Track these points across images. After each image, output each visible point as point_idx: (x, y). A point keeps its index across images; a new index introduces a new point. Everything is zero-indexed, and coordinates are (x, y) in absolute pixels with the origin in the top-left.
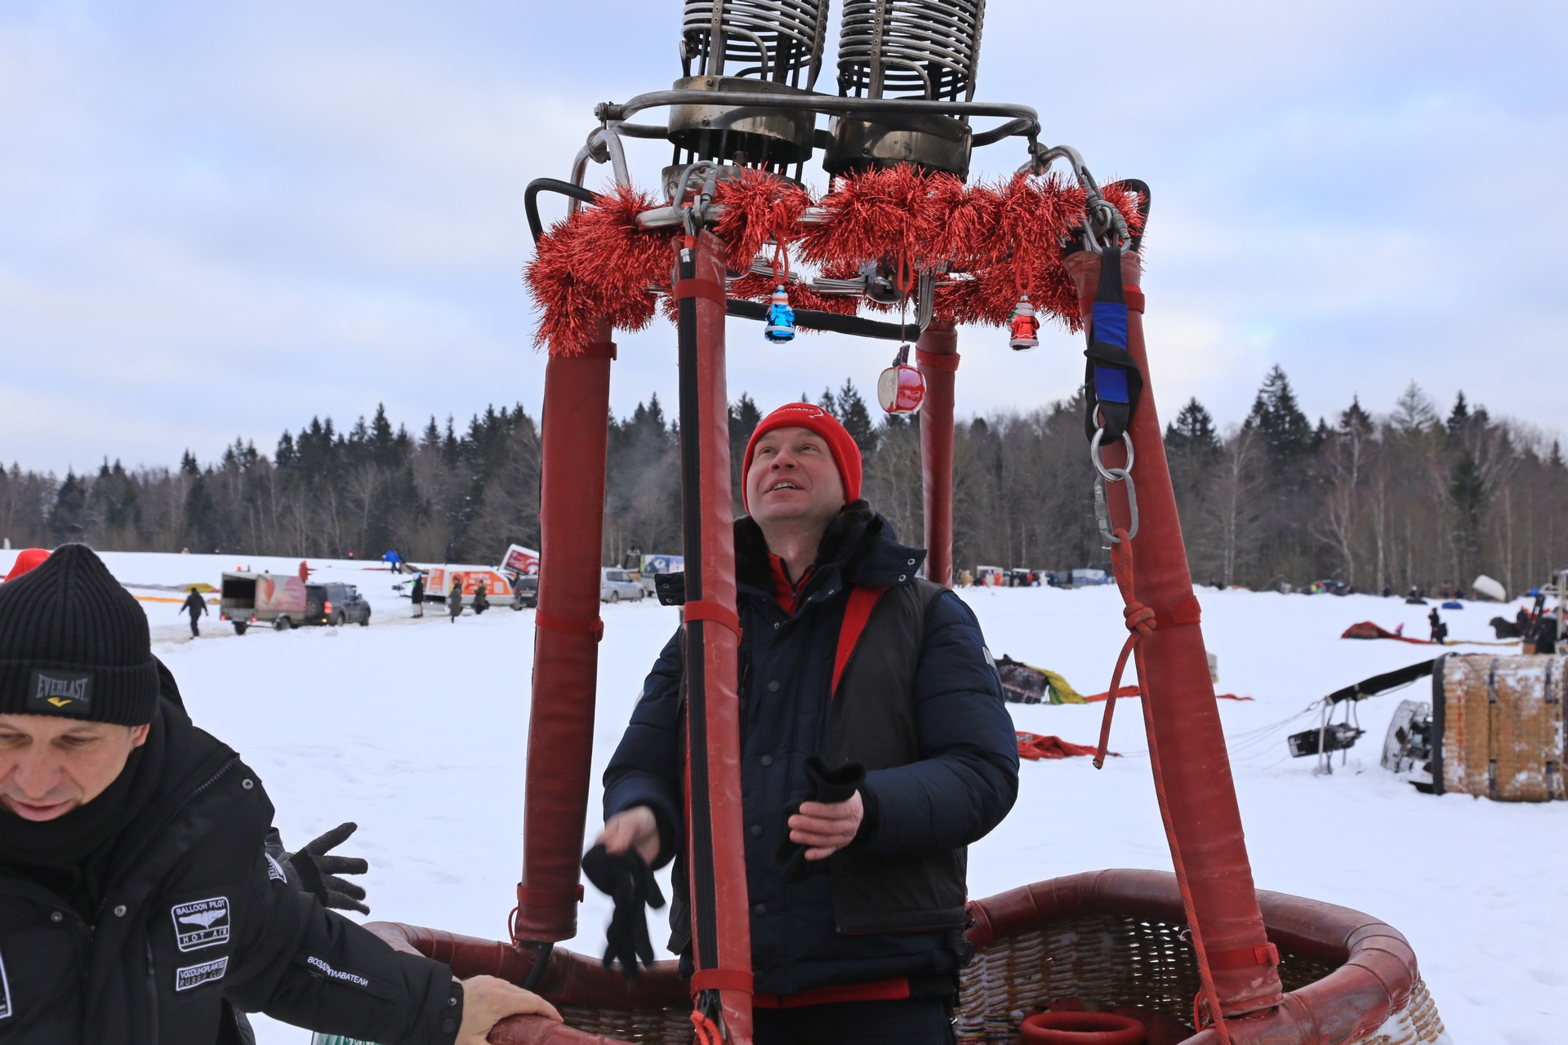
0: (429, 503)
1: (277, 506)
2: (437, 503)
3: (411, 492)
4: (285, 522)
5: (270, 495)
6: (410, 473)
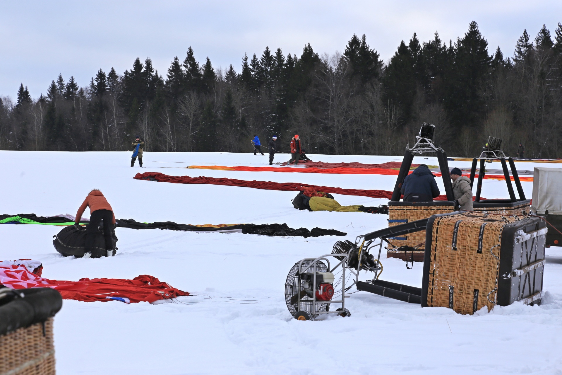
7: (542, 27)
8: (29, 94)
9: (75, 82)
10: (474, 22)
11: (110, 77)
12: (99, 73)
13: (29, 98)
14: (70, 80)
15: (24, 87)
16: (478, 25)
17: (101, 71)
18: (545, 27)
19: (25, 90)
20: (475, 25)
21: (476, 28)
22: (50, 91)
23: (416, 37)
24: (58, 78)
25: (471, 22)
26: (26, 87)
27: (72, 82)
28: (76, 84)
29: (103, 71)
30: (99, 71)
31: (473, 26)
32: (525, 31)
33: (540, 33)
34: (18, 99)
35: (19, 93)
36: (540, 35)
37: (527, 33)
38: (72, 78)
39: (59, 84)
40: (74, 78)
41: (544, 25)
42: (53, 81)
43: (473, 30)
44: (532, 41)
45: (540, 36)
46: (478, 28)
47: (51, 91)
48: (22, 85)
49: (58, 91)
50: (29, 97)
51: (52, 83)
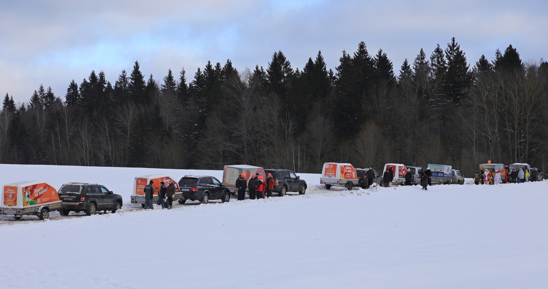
0: (170, 128)
1: (69, 132)
2: (176, 129)
3: (159, 122)
4: (75, 143)
5: (65, 125)
6: (157, 108)
7: (436, 47)
8: (14, 103)
9: (52, 92)
10: (362, 43)
11: (82, 87)
12: (71, 83)
13: (14, 107)
14: (48, 90)
15: (10, 97)
16: (366, 46)
17: (73, 82)
18: (439, 47)
19: (10, 99)
20: (364, 45)
21: (365, 48)
22: (32, 100)
23: (321, 55)
24: (40, 88)
25: (360, 42)
26: (12, 96)
27: (50, 92)
28: (53, 94)
29: (75, 82)
30: (72, 82)
31: (362, 46)
32: (422, 50)
33: (434, 51)
34: (3, 108)
35: (5, 102)
36: (434, 53)
37: (423, 52)
38: (50, 88)
39: (41, 94)
40: (51, 88)
41: (438, 45)
42: (36, 91)
43: (362, 49)
44: (427, 59)
45: (434, 55)
46: (366, 48)
47: (34, 100)
48: (7, 95)
49: (40, 100)
50: (15, 105)
51: (34, 93)
